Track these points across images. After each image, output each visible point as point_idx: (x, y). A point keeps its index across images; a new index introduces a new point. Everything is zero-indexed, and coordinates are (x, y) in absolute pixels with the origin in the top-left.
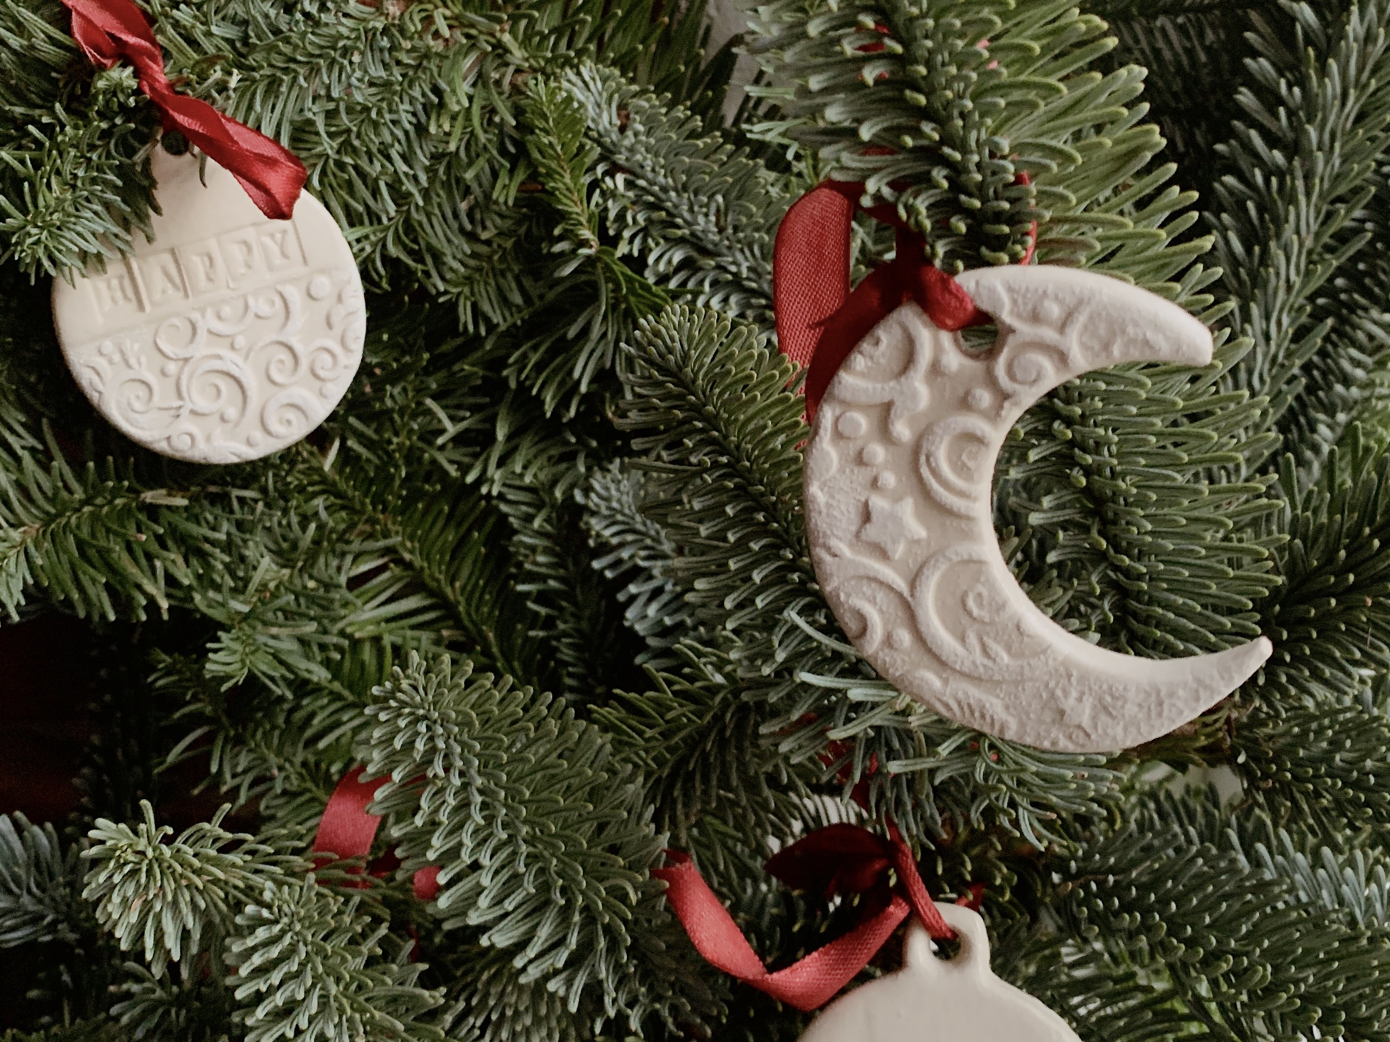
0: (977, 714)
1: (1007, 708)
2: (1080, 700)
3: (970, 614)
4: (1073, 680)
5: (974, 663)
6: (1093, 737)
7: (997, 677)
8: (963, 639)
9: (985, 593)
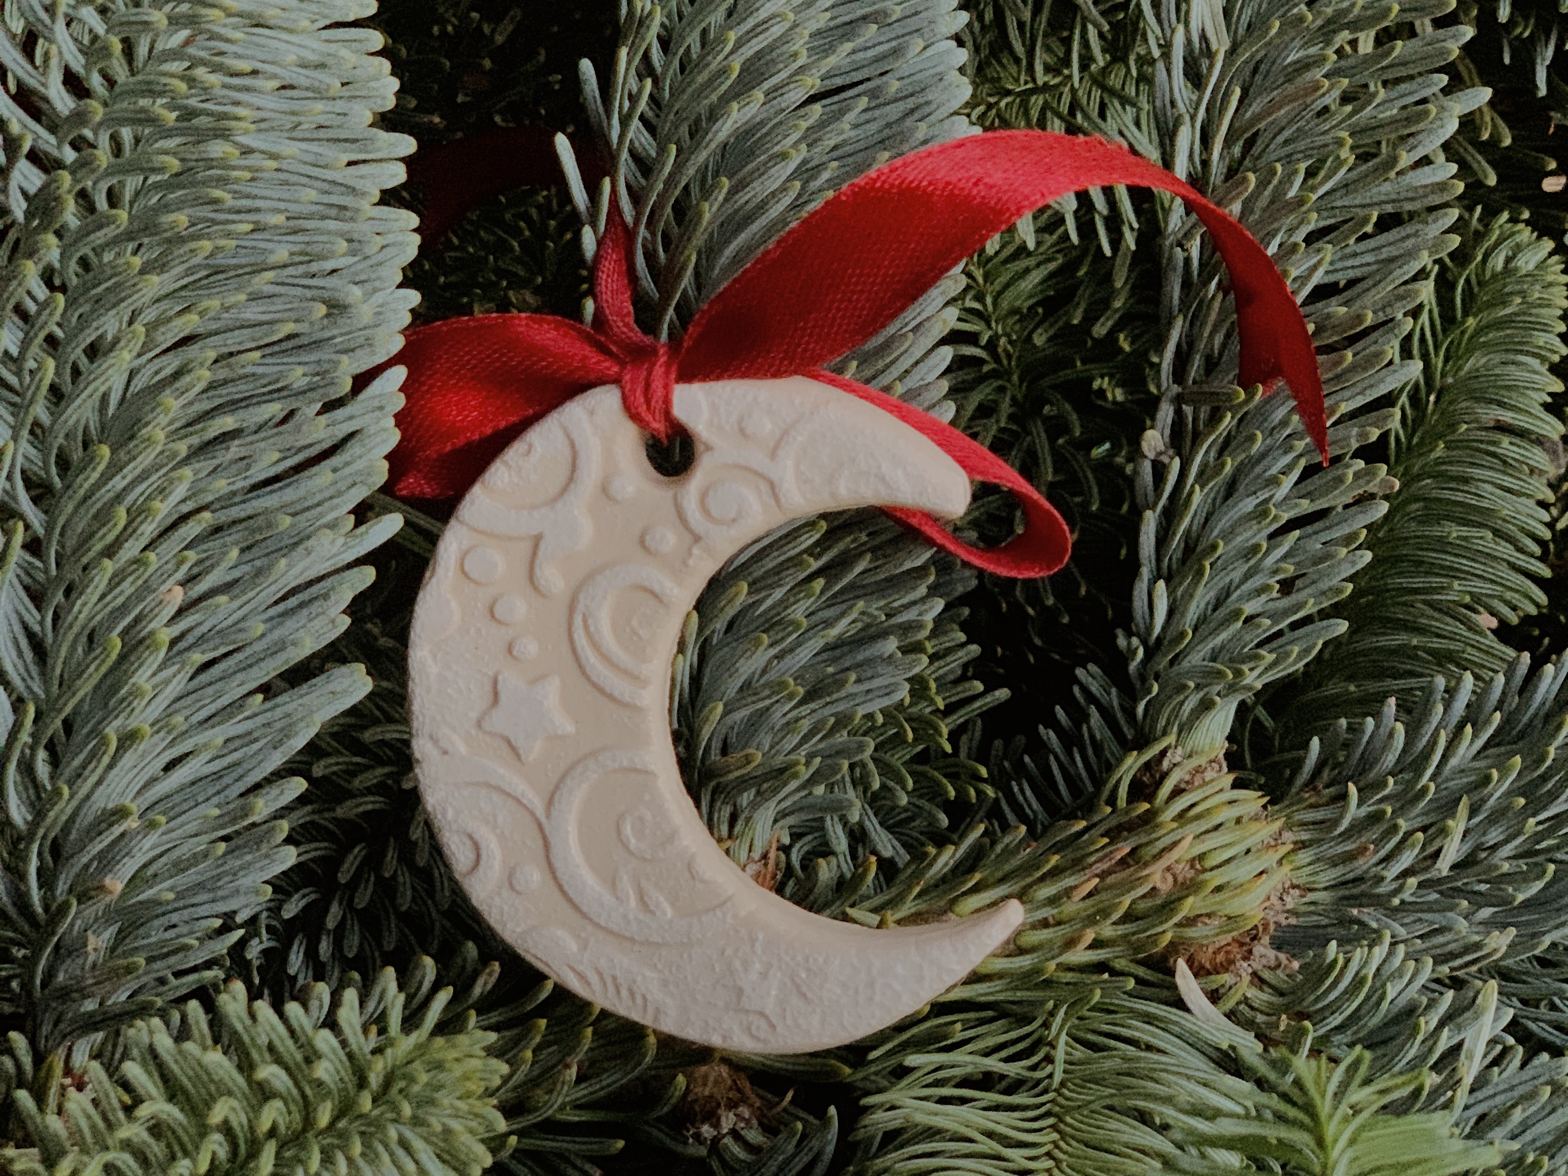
0: (624, 993)
1: (665, 983)
2: (764, 975)
3: (626, 846)
4: (758, 947)
5: (625, 917)
6: (779, 1029)
7: (657, 939)
8: (613, 885)
9: (649, 816)
